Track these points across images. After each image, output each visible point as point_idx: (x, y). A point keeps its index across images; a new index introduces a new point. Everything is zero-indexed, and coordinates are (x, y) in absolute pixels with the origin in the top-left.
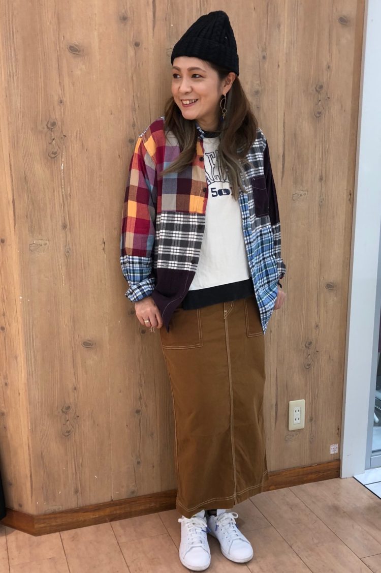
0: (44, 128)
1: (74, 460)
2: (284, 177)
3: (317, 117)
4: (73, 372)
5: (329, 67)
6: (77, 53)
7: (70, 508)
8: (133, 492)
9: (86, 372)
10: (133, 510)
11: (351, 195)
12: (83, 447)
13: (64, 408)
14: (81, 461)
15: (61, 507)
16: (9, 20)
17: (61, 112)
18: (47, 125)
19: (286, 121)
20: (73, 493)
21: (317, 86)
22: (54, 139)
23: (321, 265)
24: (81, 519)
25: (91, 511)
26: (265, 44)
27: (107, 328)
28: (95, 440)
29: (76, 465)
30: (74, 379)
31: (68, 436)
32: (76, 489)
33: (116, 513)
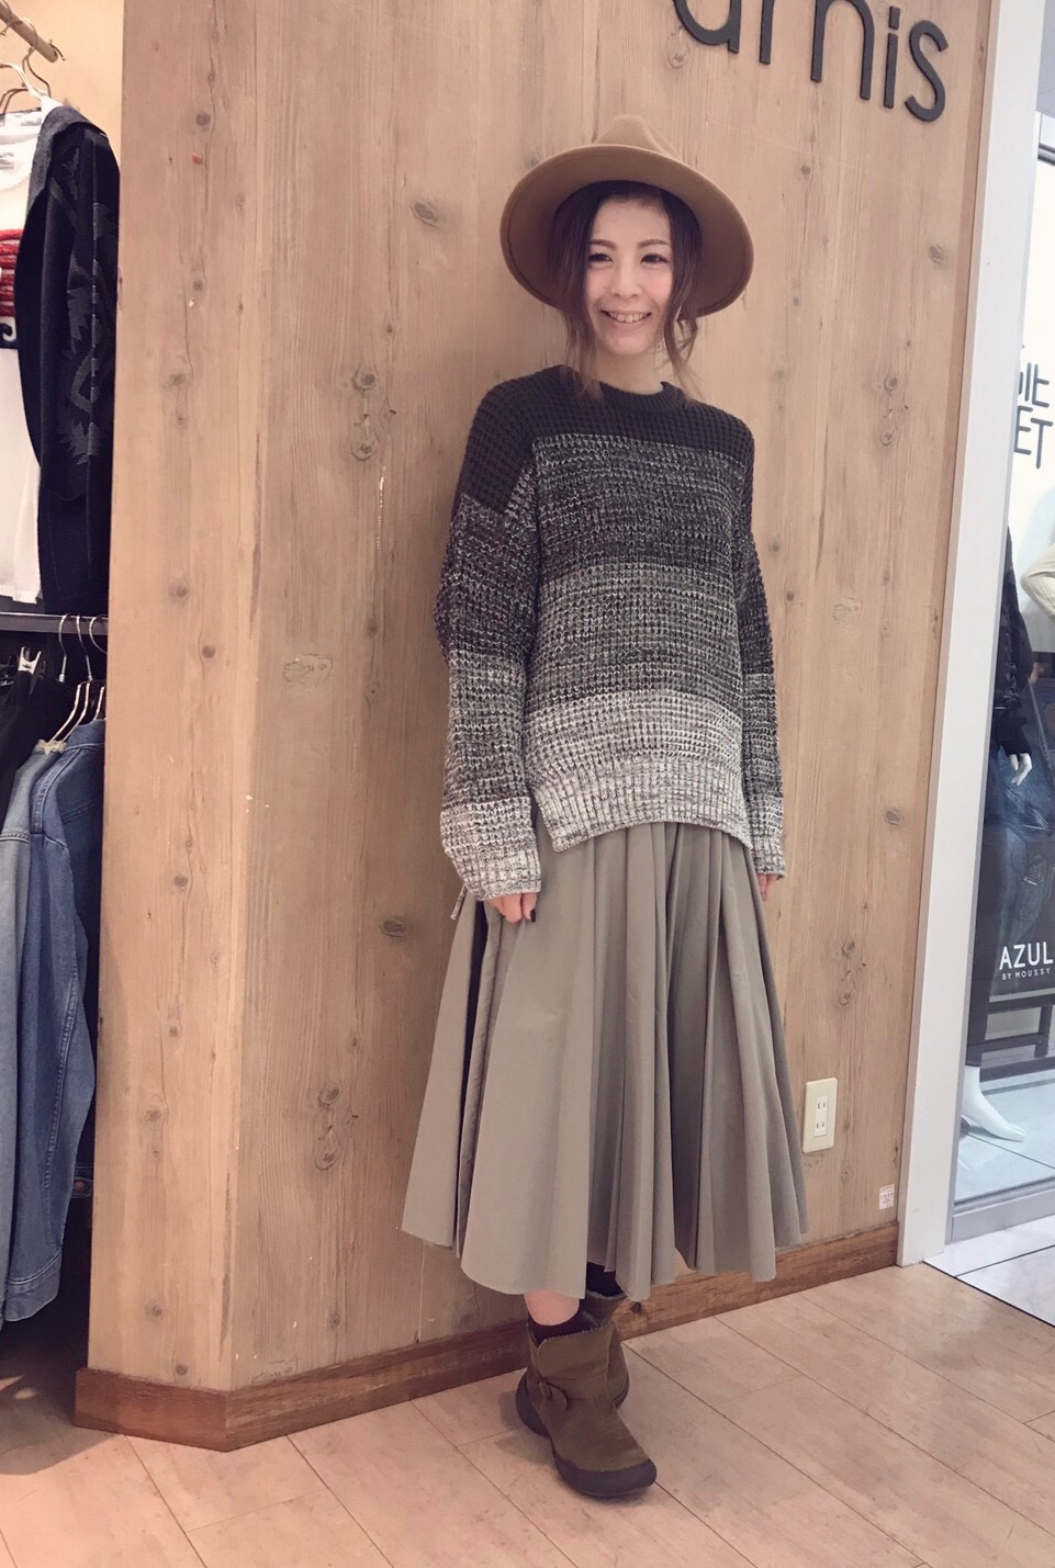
0: (345, 385)
1: (338, 1234)
2: (821, 565)
3: (884, 444)
4: (352, 999)
5: (909, 344)
6: (430, 221)
7: (316, 1367)
8: (467, 1319)
10: (466, 1365)
11: (936, 618)
12: (361, 1200)
13: (325, 1095)
15: (293, 1365)
16: (288, 117)
17: (388, 352)
18: (353, 380)
19: (829, 446)
20: (325, 1326)
21: (886, 379)
22: (366, 415)
23: (878, 768)
24: (343, 1394)
25: (366, 1373)
26: (799, 274)
29: (341, 1247)
30: (354, 1018)
31: (327, 1169)
32: (336, 1313)
33: (426, 1376)
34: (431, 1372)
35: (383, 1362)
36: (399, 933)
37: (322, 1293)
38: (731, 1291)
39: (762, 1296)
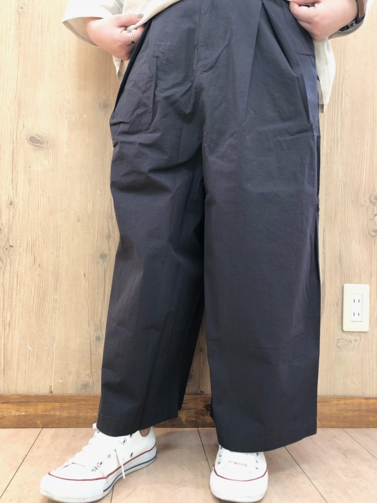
4: (10, 177)
8: (85, 386)
28: (33, 289)
33: (54, 415)
34: (58, 413)
35: (25, 400)
36: (39, 145)
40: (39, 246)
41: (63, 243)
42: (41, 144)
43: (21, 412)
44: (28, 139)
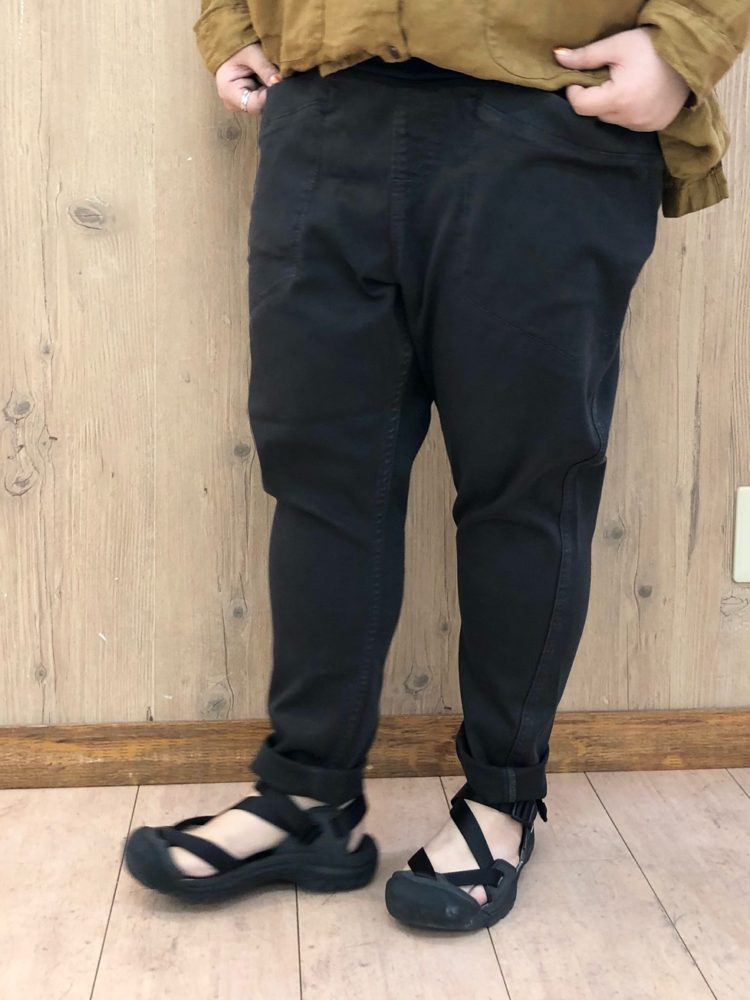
1: (38, 573)
4: (40, 296)
8: (217, 704)
9: (83, 306)
10: (213, 759)
12: (67, 538)
13: (12, 406)
14: (57, 577)
20: (28, 676)
24: (49, 759)
25: (80, 742)
27: (151, 176)
28: (103, 521)
29: (43, 588)
30: (45, 321)
31: (20, 495)
32: (41, 664)
33: (159, 761)
34: (166, 758)
35: (101, 735)
36: (96, 224)
37: (22, 638)
38: (615, 746)
39: (667, 761)
40: (110, 436)
41: (157, 427)
42: (101, 223)
43: (96, 758)
44: (73, 214)
